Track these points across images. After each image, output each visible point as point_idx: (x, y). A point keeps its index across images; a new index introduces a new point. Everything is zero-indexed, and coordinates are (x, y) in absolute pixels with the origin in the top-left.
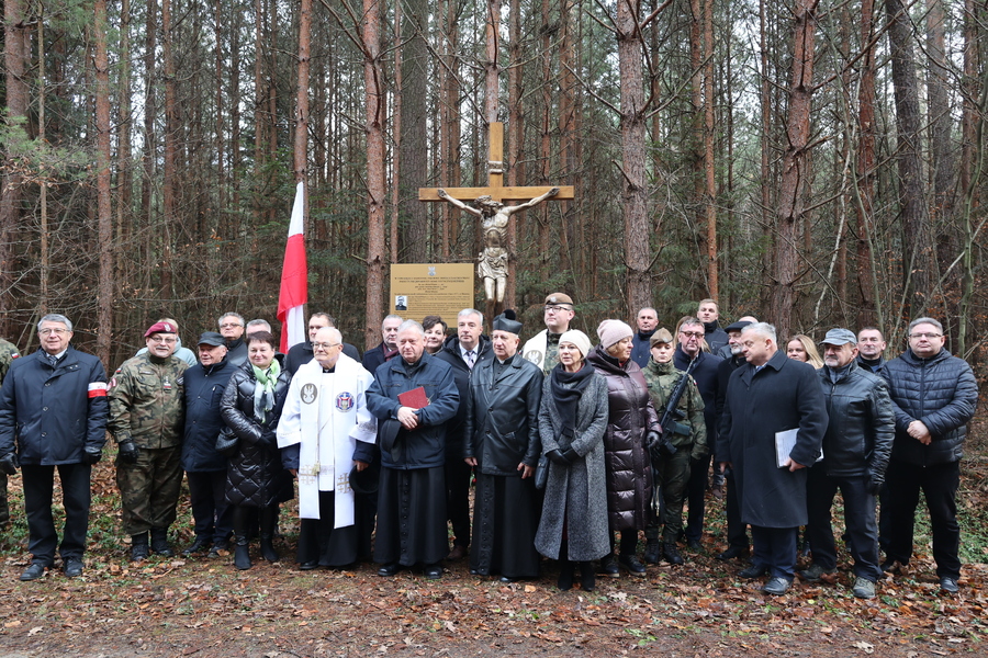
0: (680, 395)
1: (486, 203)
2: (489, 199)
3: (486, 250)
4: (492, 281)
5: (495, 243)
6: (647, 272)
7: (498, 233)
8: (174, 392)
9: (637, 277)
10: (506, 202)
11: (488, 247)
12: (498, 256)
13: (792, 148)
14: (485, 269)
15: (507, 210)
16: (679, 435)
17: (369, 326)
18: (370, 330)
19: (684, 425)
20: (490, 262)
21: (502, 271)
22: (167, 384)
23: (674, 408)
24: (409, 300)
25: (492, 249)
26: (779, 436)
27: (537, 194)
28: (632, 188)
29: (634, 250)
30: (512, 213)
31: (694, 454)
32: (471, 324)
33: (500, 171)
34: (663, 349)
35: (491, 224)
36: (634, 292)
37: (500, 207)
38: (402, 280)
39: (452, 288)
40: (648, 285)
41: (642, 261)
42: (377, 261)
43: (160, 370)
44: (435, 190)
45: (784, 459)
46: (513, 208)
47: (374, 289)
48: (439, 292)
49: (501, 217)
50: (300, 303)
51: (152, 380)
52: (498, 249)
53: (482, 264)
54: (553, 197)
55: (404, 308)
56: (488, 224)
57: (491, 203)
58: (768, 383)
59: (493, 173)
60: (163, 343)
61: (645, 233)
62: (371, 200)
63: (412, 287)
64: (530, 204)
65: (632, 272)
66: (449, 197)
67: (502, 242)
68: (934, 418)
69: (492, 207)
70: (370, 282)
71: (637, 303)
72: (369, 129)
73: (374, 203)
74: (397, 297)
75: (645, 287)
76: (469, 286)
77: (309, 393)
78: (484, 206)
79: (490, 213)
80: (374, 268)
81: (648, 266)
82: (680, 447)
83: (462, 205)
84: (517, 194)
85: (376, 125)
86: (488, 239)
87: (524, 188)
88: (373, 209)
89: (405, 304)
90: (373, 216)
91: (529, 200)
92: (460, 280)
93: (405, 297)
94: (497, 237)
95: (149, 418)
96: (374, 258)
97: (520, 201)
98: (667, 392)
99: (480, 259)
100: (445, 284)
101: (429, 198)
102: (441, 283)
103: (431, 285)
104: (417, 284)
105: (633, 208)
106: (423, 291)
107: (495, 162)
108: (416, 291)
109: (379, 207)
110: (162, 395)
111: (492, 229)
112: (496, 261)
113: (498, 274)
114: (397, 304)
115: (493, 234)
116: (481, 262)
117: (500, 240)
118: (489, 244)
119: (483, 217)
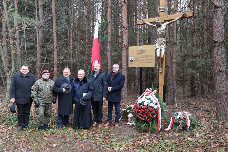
1: (157, 22)
2: (158, 20)
5: (161, 36)
6: (223, 42)
7: (162, 33)
8: (49, 89)
10: (165, 21)
11: (158, 38)
12: (162, 41)
15: (165, 24)
17: (123, 67)
18: (123, 68)
20: (159, 43)
21: (164, 46)
22: (47, 86)
24: (134, 58)
25: (160, 39)
28: (216, 7)
29: (217, 33)
30: (167, 25)
35: (159, 30)
36: (216, 51)
37: (163, 23)
38: (132, 52)
39: (148, 53)
40: (223, 48)
41: (220, 37)
42: (125, 46)
44: (141, 20)
46: (168, 23)
47: (124, 55)
48: (144, 55)
49: (163, 27)
51: (43, 85)
52: (162, 38)
53: (156, 44)
55: (132, 61)
57: (159, 22)
59: (161, 11)
60: (46, 75)
61: (222, 25)
62: (123, 27)
63: (135, 54)
65: (216, 42)
66: (146, 22)
69: (159, 23)
70: (123, 53)
71: (218, 55)
72: (122, 4)
73: (124, 27)
74: (130, 57)
75: (221, 48)
76: (153, 53)
80: (124, 48)
81: (223, 39)
83: (150, 24)
84: (170, 18)
85: (124, 2)
86: (159, 35)
87: (172, 15)
89: (133, 60)
90: (124, 32)
92: (150, 51)
93: (133, 57)
94: (161, 34)
95: (43, 95)
96: (124, 45)
99: (155, 42)
100: (145, 52)
101: (140, 24)
102: (144, 52)
103: (140, 53)
104: (136, 53)
105: (216, 16)
106: (138, 55)
107: (162, 7)
108: (136, 55)
109: (125, 29)
110: (46, 89)
111: (159, 31)
112: (161, 43)
113: (162, 47)
114: (130, 59)
115: (160, 33)
116: (156, 43)
117: (163, 35)
118: (159, 37)
119: (157, 28)
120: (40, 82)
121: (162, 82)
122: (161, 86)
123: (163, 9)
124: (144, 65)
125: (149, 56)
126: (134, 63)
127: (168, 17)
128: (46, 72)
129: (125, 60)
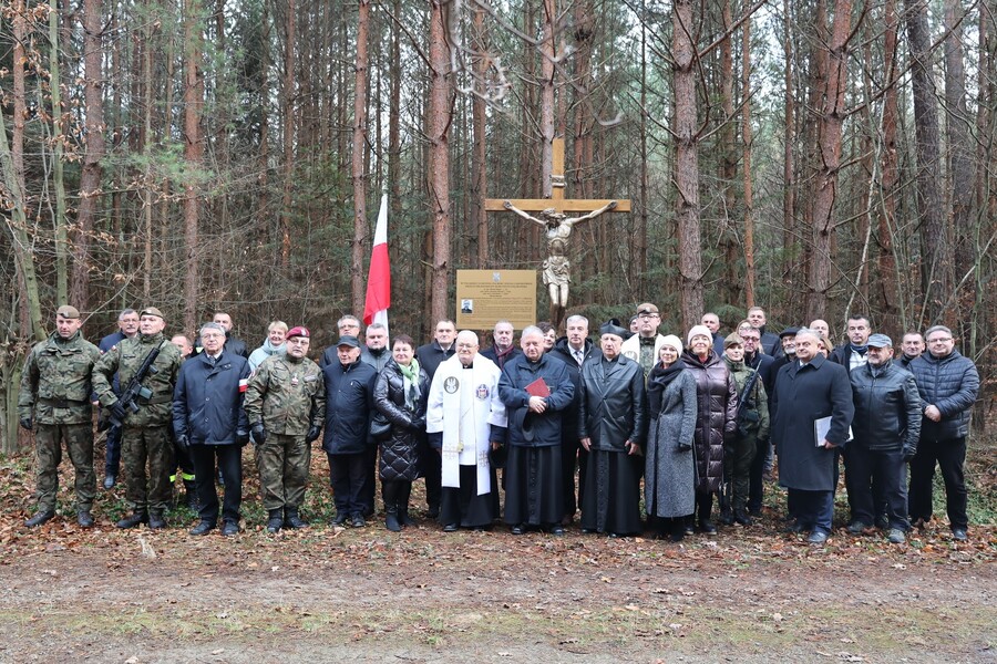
0: (751, 389)
1: (552, 215)
2: (554, 212)
3: (550, 258)
4: (556, 287)
5: (558, 252)
6: (700, 280)
7: (562, 243)
8: (300, 389)
9: (690, 285)
11: (552, 255)
12: (561, 263)
13: (826, 168)
14: (549, 276)
15: (571, 221)
16: (749, 421)
19: (753, 411)
20: (554, 269)
21: (565, 278)
22: (295, 380)
23: (746, 398)
25: (555, 258)
26: (819, 422)
27: (597, 207)
28: (686, 205)
29: (688, 260)
31: (759, 436)
32: (580, 328)
33: (562, 184)
34: (737, 349)
35: (555, 234)
36: (688, 298)
37: (564, 219)
38: (468, 285)
39: (516, 293)
40: (700, 293)
41: (695, 270)
42: (443, 266)
43: (291, 367)
44: (501, 201)
45: (821, 442)
46: (575, 220)
47: (440, 293)
48: (504, 296)
49: (565, 228)
50: (383, 306)
51: (283, 375)
52: (561, 258)
53: (547, 271)
54: (611, 210)
55: (469, 311)
56: (552, 234)
57: (556, 215)
58: (809, 377)
59: (555, 187)
60: (299, 345)
61: (698, 245)
62: (438, 209)
63: (477, 292)
64: (590, 216)
65: (686, 280)
66: (514, 208)
67: (565, 251)
68: (945, 403)
69: (556, 218)
71: (691, 309)
72: (437, 142)
73: (441, 212)
74: (463, 301)
76: (531, 292)
77: (451, 384)
78: (550, 218)
79: (554, 224)
80: (440, 273)
81: (701, 276)
82: (749, 430)
83: (527, 216)
84: (578, 207)
85: (443, 138)
86: (552, 248)
87: (585, 201)
88: (440, 217)
89: (470, 308)
90: (440, 224)
91: (590, 212)
92: (524, 285)
93: (471, 301)
94: (561, 247)
96: (441, 264)
97: (581, 213)
98: (742, 386)
99: (544, 267)
100: (509, 289)
101: (495, 208)
102: (505, 288)
103: (496, 290)
104: (482, 289)
105: (686, 223)
106: (488, 296)
107: (558, 177)
108: (481, 295)
109: (445, 216)
110: (290, 388)
111: (554, 238)
112: (559, 269)
113: (561, 281)
114: (463, 307)
115: (557, 244)
116: (546, 269)
117: (563, 249)
118: (553, 252)
119: (547, 228)
120: (275, 362)
123: (562, 182)
125: (519, 300)
127: (572, 203)
128: (300, 335)
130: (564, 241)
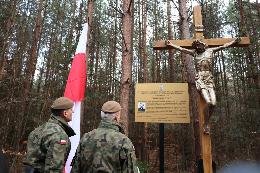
3: (200, 72)
4: (207, 91)
5: (206, 68)
7: (208, 62)
12: (208, 76)
14: (201, 84)
15: (212, 49)
20: (203, 80)
24: (147, 105)
25: (203, 72)
33: (202, 30)
35: (203, 57)
38: (143, 93)
39: (174, 98)
42: (127, 82)
47: (125, 98)
48: (166, 100)
49: (209, 53)
50: (79, 99)
52: (208, 72)
53: (199, 81)
55: (143, 110)
56: (201, 57)
59: (197, 32)
63: (149, 97)
64: (225, 46)
66: (172, 45)
67: (210, 68)
72: (125, 14)
73: (126, 50)
74: (139, 103)
76: (185, 97)
78: (200, 45)
80: (125, 86)
83: (181, 49)
84: (213, 43)
85: (128, 12)
86: (202, 66)
87: (218, 40)
89: (144, 108)
91: (223, 45)
92: (180, 93)
93: (144, 104)
94: (207, 64)
99: (196, 78)
100: (170, 95)
101: (160, 46)
102: (167, 95)
104: (152, 95)
106: (156, 100)
107: (198, 26)
108: (151, 100)
109: (129, 53)
111: (204, 59)
112: (207, 79)
113: (209, 87)
114: (139, 107)
115: (205, 63)
116: (198, 79)
117: (209, 66)
118: (202, 69)
121: (210, 154)
122: (209, 162)
123: (202, 29)
124: (167, 119)
125: (177, 103)
126: (146, 115)
127: (209, 40)
129: (126, 108)
130: (209, 60)
